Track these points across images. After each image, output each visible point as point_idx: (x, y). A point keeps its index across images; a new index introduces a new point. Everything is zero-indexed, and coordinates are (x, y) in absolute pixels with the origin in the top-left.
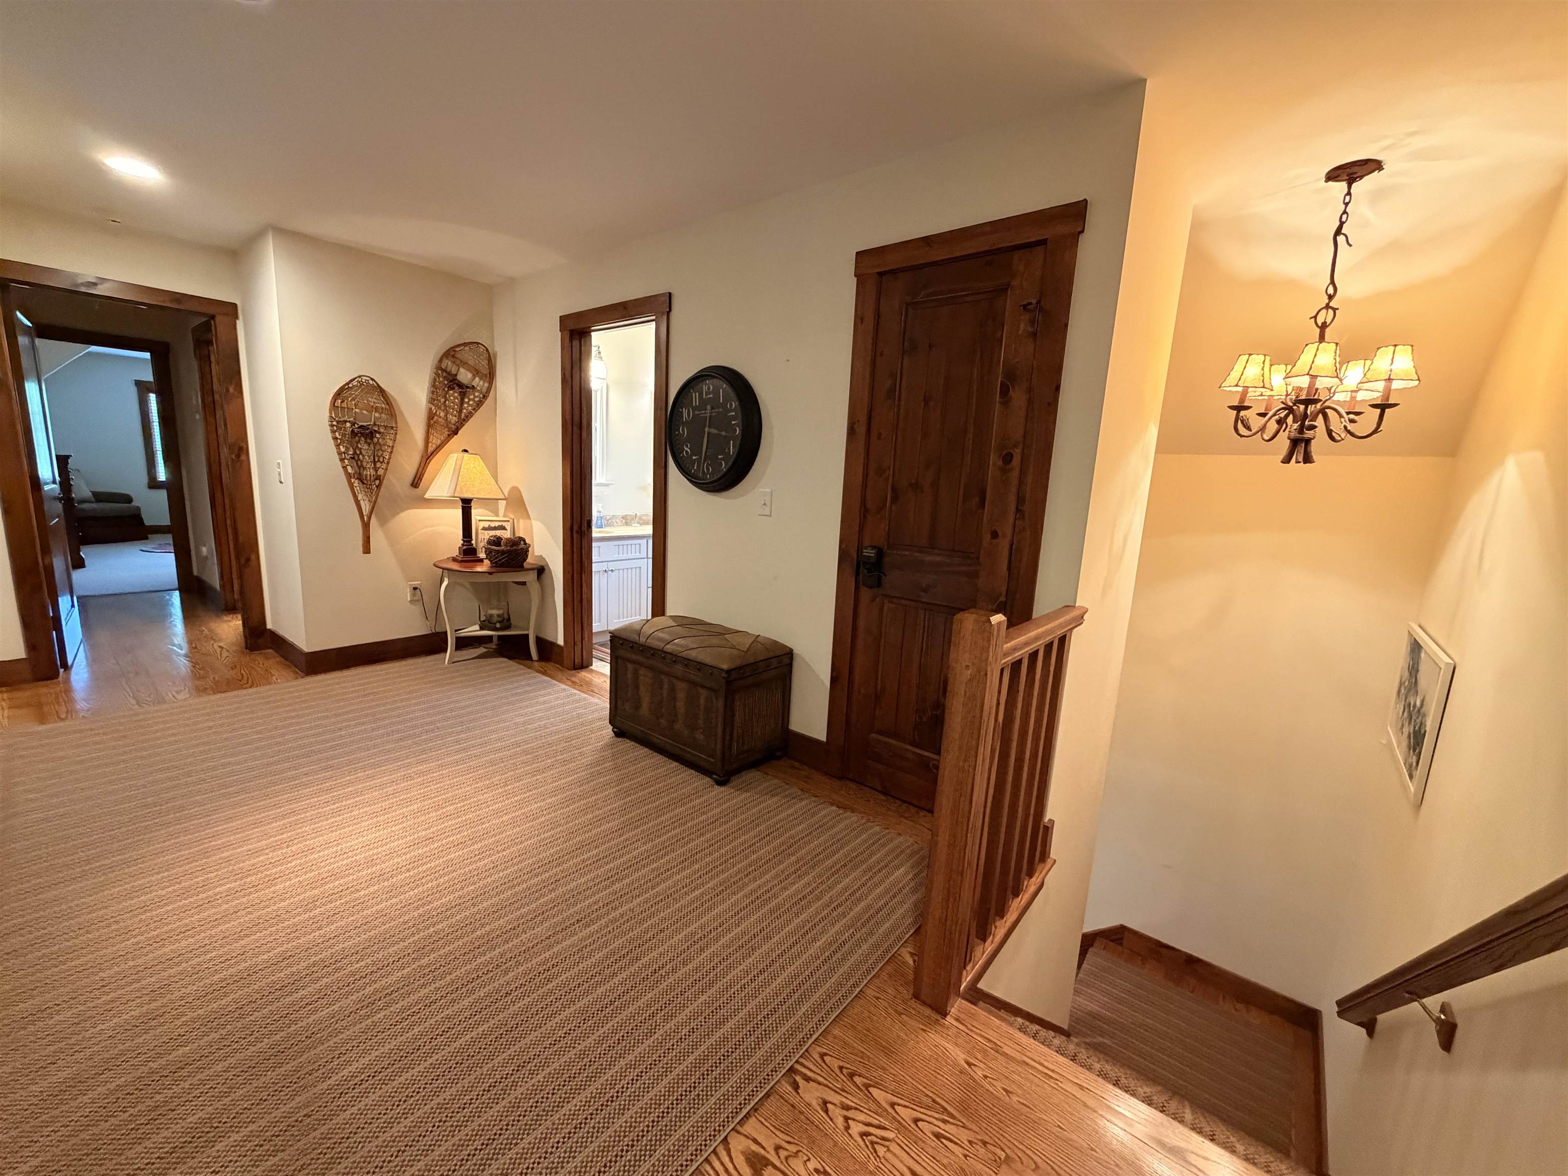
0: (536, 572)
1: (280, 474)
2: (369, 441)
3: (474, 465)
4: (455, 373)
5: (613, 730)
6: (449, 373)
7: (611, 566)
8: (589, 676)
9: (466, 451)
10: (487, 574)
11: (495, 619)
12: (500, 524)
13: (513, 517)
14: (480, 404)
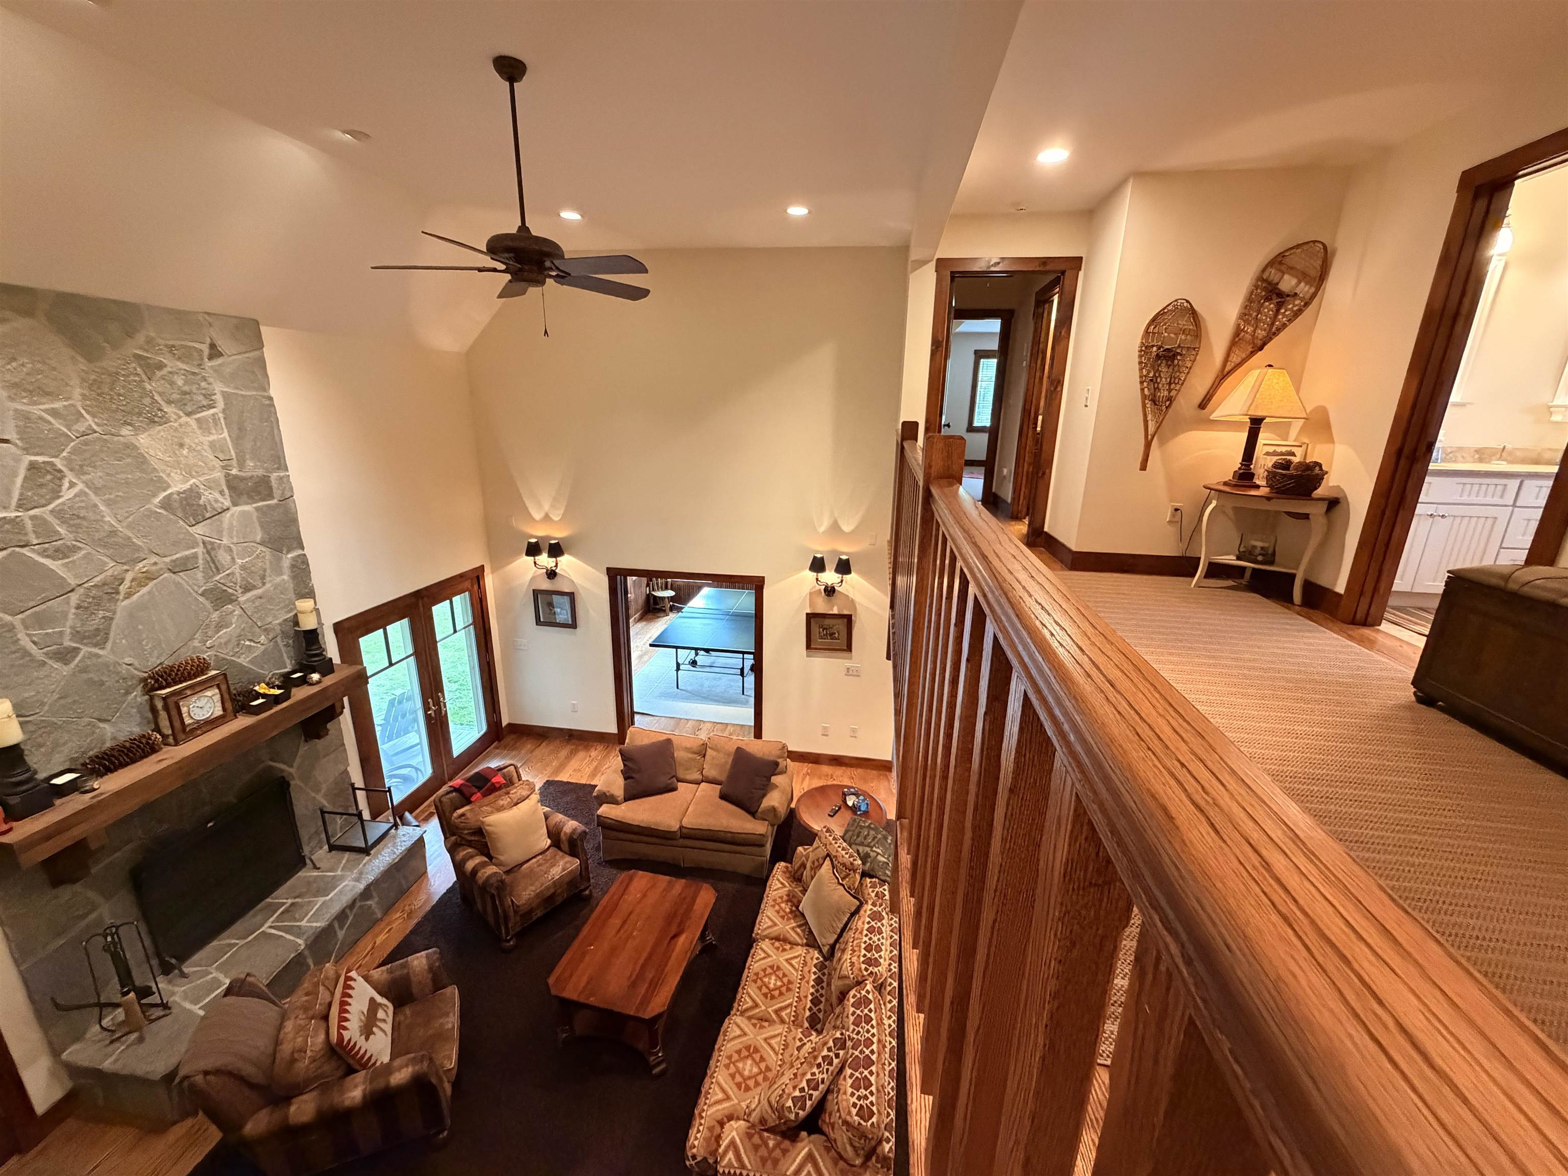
0: (1327, 502)
1: (1087, 399)
2: (1169, 363)
3: (1277, 380)
4: (1276, 281)
5: (1415, 693)
6: (1270, 283)
7: (1442, 510)
8: (1373, 634)
9: (1270, 366)
10: (1264, 499)
11: (1258, 551)
12: (1289, 449)
13: (1306, 441)
14: (1297, 314)
